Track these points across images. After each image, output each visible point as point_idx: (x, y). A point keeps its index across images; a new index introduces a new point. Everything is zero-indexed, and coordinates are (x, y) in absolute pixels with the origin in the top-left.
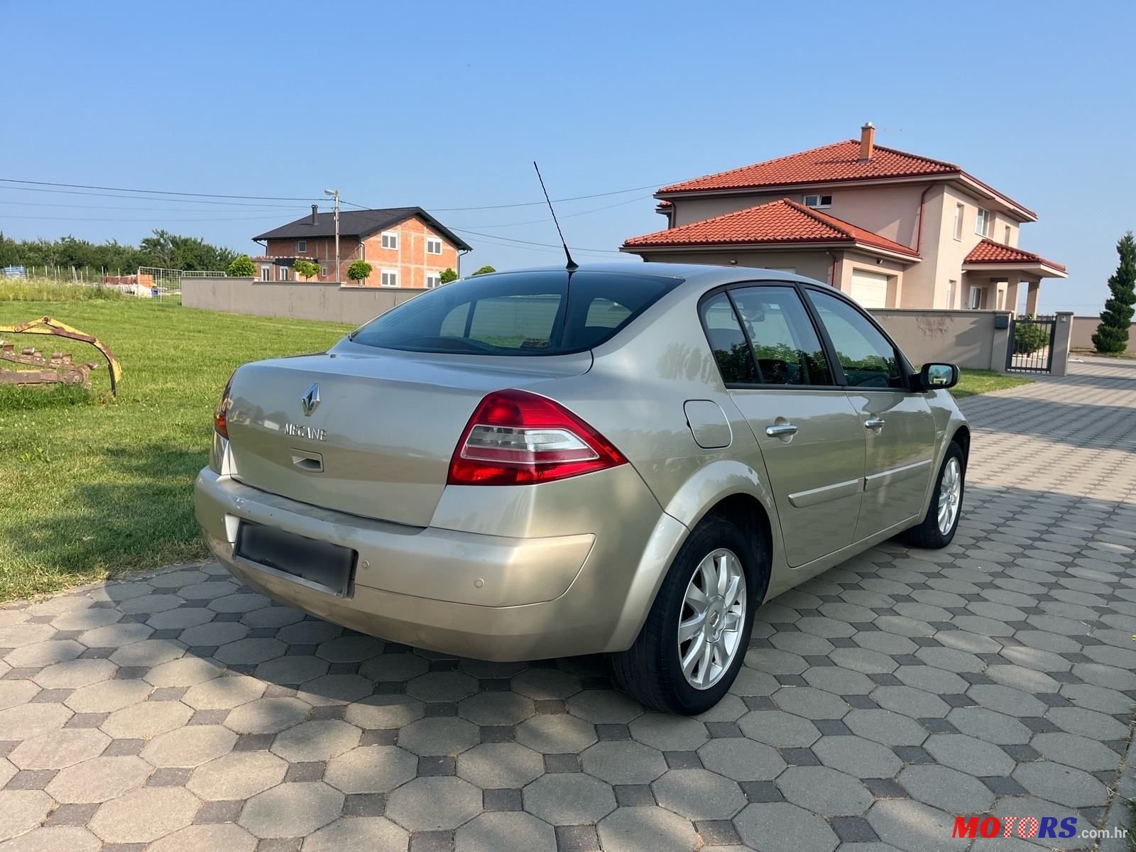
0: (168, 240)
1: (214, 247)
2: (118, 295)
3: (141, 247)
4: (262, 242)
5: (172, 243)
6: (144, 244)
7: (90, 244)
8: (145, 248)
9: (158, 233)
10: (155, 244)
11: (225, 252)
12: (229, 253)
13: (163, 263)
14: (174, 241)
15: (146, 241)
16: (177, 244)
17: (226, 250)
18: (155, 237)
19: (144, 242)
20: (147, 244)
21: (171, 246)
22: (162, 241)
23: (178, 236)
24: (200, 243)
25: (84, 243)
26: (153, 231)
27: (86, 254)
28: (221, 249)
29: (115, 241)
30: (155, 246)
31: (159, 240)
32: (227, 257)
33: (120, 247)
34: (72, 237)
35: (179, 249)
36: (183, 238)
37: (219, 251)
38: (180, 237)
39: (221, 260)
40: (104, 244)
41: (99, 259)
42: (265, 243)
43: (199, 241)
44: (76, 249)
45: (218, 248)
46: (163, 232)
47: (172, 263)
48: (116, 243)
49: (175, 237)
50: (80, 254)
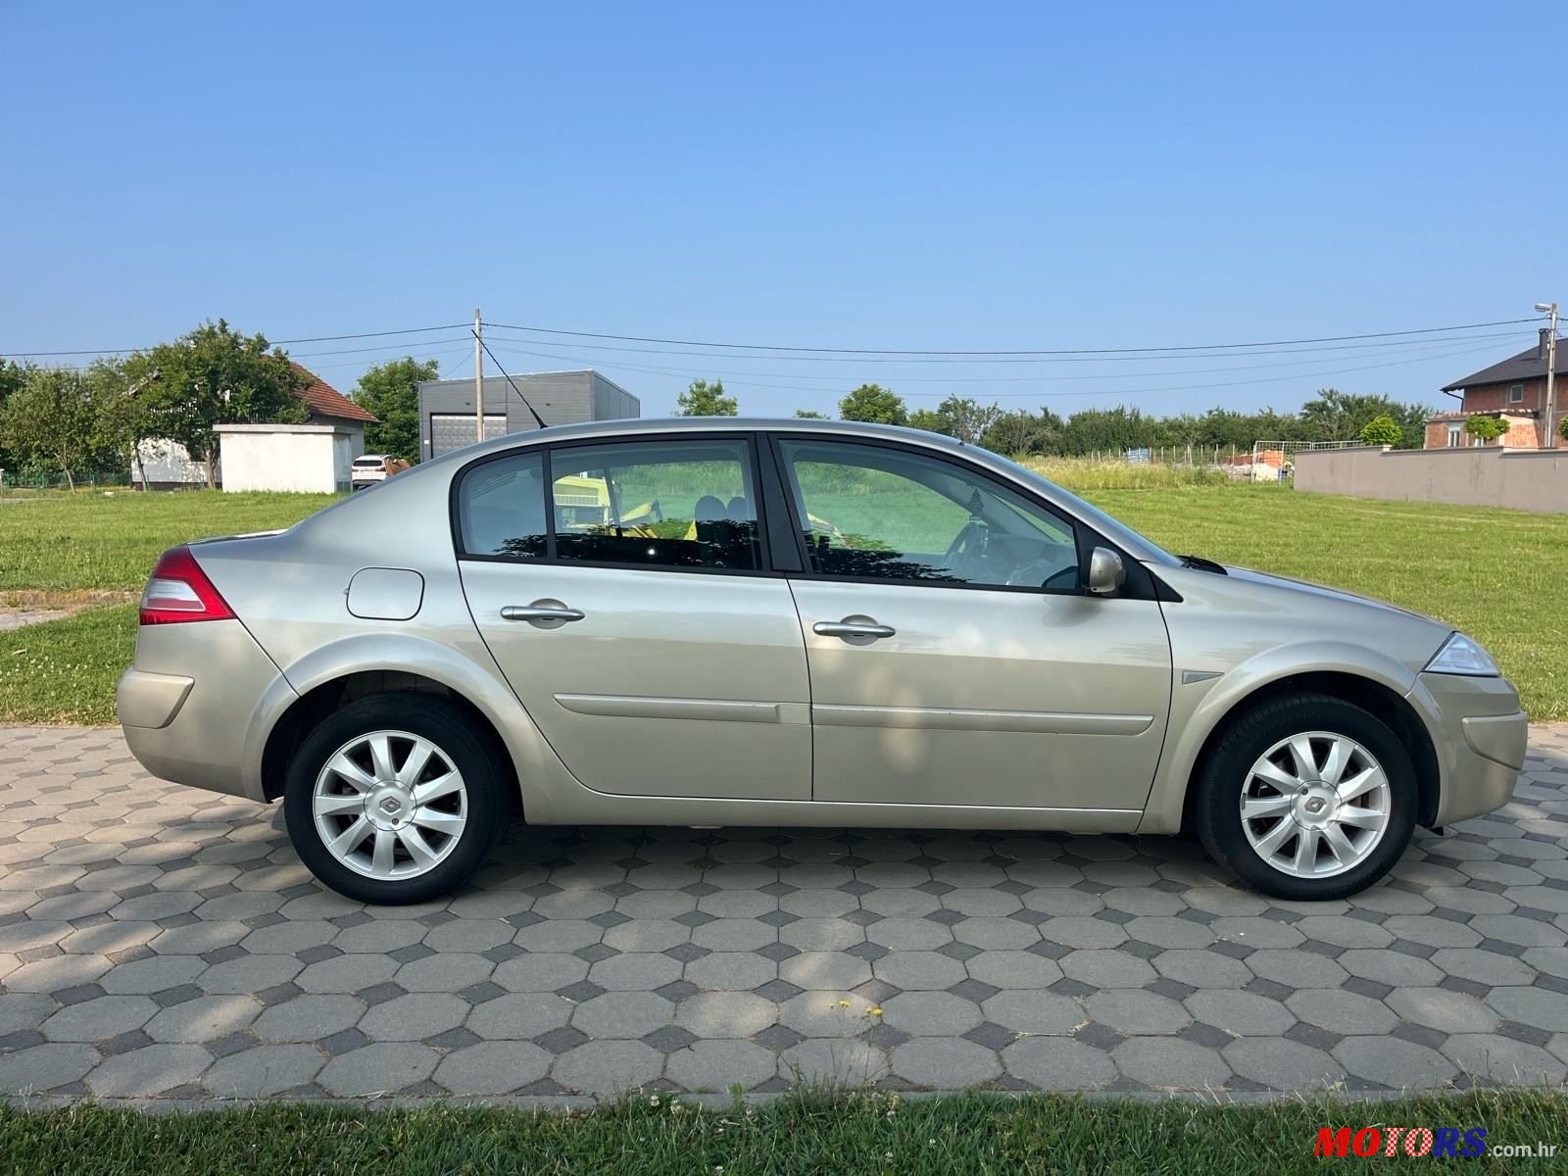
0: (1338, 403)
1: (1402, 404)
2: (1223, 479)
3: (1301, 414)
4: (1456, 392)
5: (1343, 406)
6: (1305, 411)
7: (1241, 416)
8: (1307, 415)
9: (1326, 393)
10: (1323, 407)
11: (1417, 411)
12: (1423, 412)
13: (1328, 433)
14: (1345, 403)
15: (1310, 406)
16: (1349, 406)
17: (1420, 408)
18: (1321, 399)
19: (1305, 408)
20: (1310, 410)
21: (1341, 409)
22: (1330, 404)
23: (1351, 396)
24: (1383, 402)
25: (1234, 416)
26: (1319, 392)
27: (1232, 429)
28: (1412, 408)
29: (1271, 409)
30: (1321, 411)
31: (1324, 404)
32: (1420, 418)
33: (1275, 417)
34: (1221, 409)
35: (1351, 413)
36: (1357, 397)
37: (1410, 411)
38: (1354, 396)
39: (1411, 423)
40: (1256, 414)
41: (1246, 434)
42: (1461, 393)
43: (1382, 398)
44: (1219, 424)
45: (1408, 407)
46: (1331, 391)
47: (1340, 432)
48: (1271, 412)
49: (1348, 397)
50: (1224, 429)
